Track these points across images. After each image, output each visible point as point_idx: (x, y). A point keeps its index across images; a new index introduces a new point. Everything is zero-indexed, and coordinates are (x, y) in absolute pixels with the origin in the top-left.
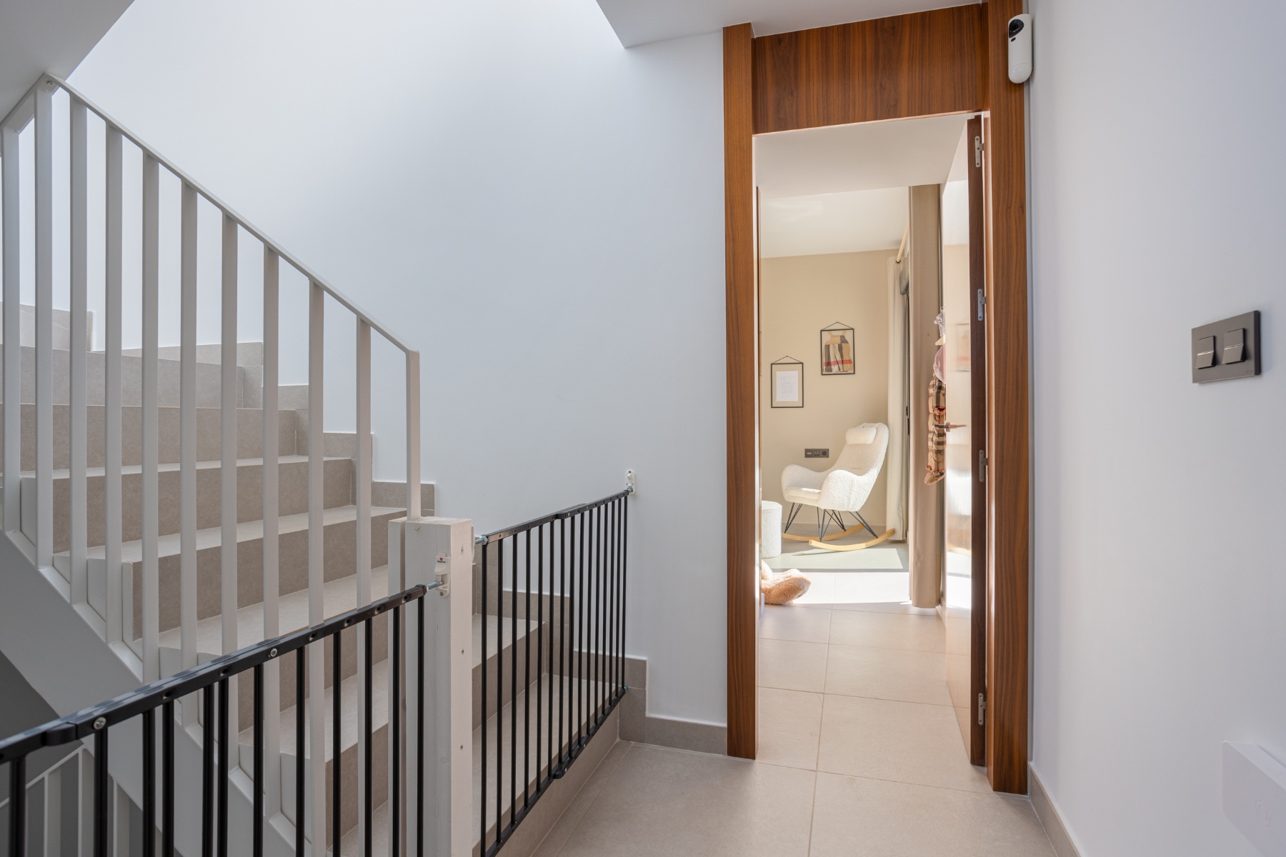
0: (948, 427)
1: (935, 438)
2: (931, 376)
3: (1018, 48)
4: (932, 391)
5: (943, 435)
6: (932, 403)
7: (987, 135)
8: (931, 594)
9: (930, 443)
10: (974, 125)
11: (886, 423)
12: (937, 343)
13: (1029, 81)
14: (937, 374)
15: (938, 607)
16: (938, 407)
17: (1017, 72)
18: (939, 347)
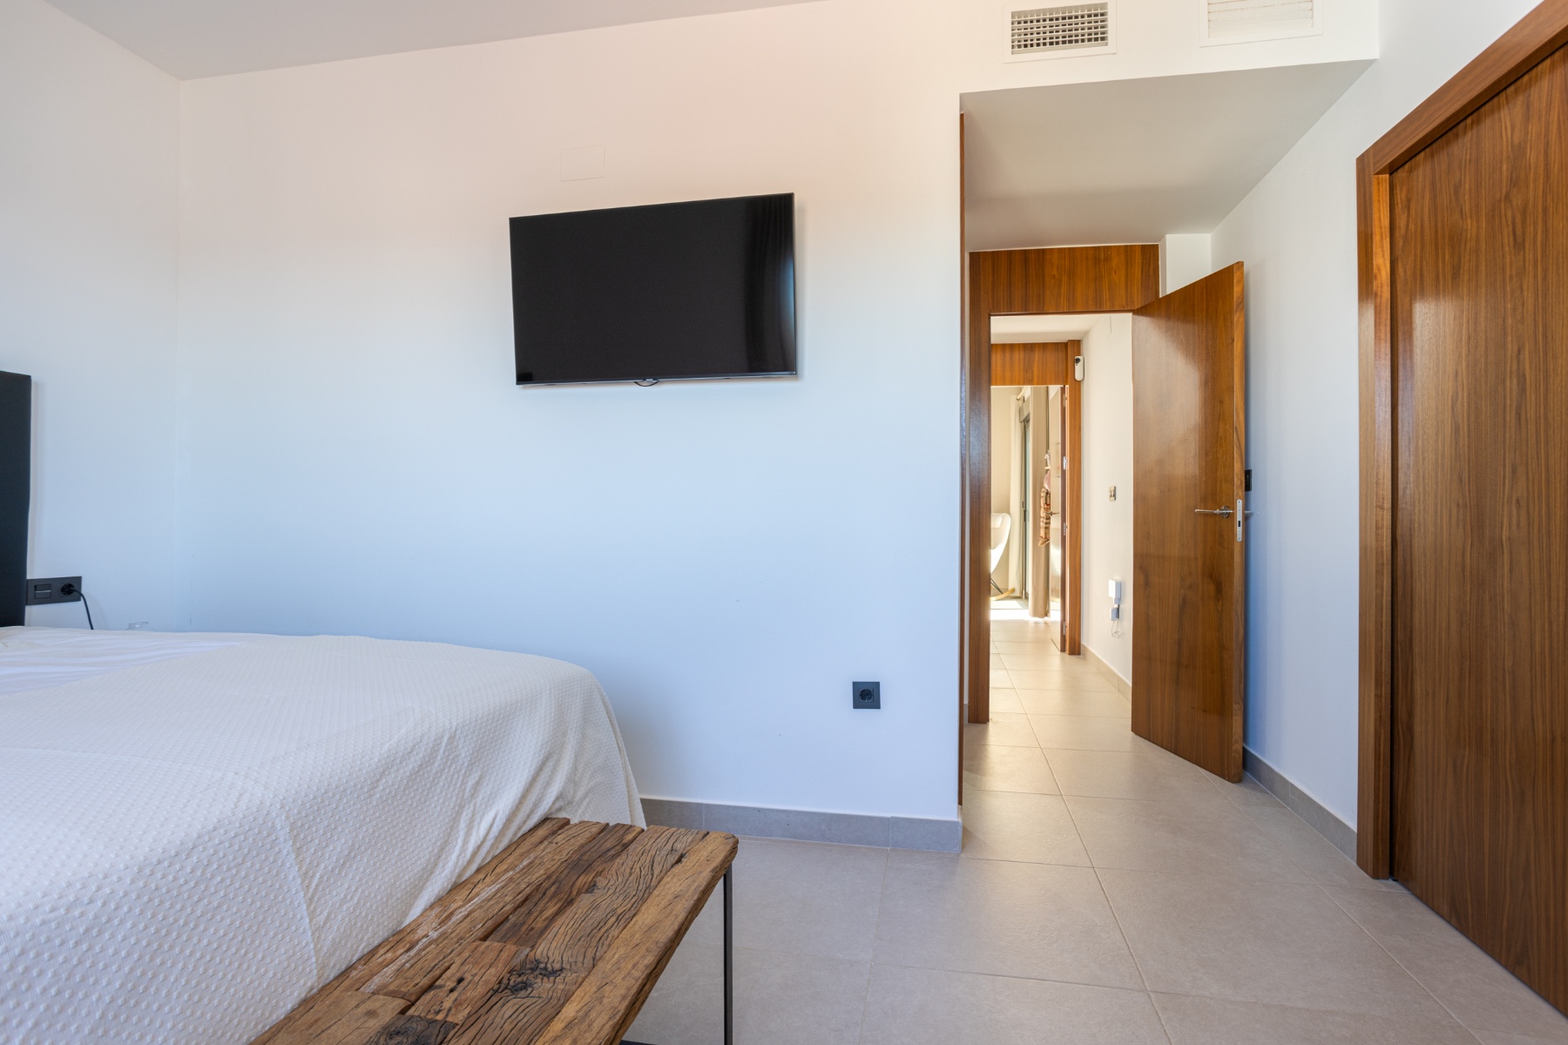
0: (1051, 514)
1: (1045, 521)
2: (1042, 487)
3: (1078, 367)
4: (1043, 494)
5: (1049, 518)
6: (1043, 501)
7: (1067, 394)
8: (1041, 609)
9: (1042, 524)
10: (1063, 390)
11: (1008, 512)
12: (1047, 468)
13: (1083, 379)
14: (1046, 486)
15: (1046, 618)
16: (1046, 503)
17: (1078, 376)
18: (1047, 470)
